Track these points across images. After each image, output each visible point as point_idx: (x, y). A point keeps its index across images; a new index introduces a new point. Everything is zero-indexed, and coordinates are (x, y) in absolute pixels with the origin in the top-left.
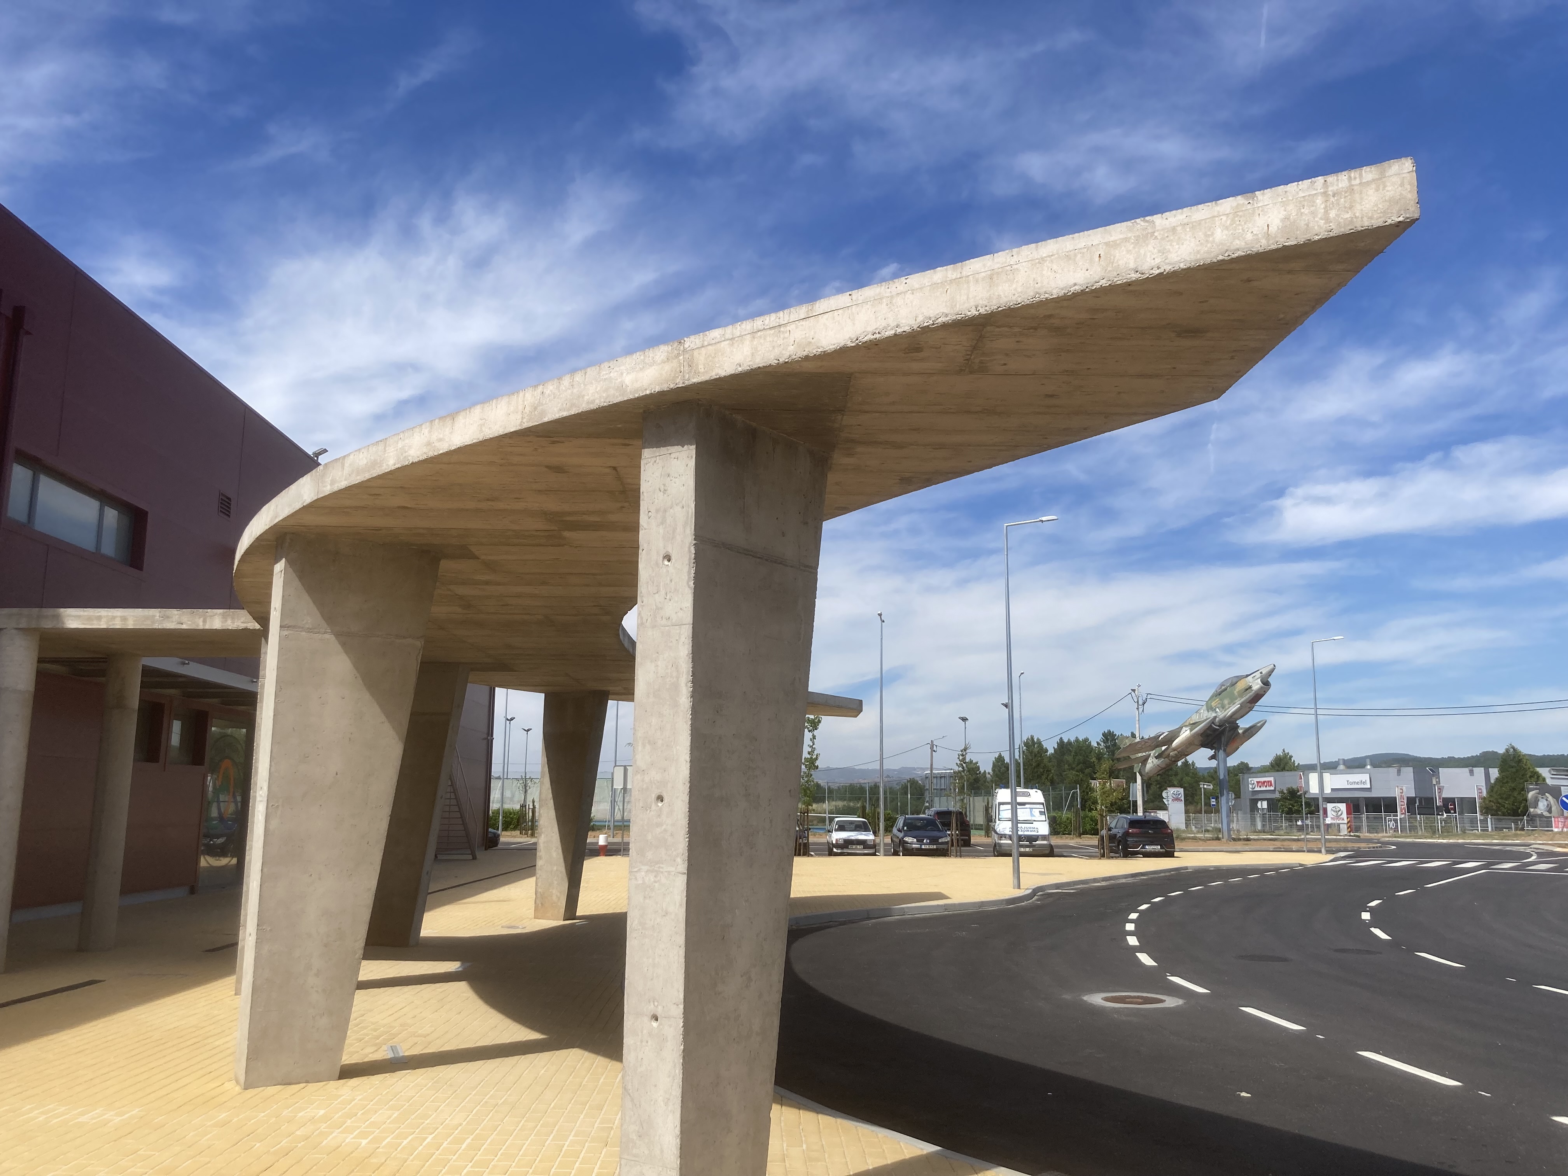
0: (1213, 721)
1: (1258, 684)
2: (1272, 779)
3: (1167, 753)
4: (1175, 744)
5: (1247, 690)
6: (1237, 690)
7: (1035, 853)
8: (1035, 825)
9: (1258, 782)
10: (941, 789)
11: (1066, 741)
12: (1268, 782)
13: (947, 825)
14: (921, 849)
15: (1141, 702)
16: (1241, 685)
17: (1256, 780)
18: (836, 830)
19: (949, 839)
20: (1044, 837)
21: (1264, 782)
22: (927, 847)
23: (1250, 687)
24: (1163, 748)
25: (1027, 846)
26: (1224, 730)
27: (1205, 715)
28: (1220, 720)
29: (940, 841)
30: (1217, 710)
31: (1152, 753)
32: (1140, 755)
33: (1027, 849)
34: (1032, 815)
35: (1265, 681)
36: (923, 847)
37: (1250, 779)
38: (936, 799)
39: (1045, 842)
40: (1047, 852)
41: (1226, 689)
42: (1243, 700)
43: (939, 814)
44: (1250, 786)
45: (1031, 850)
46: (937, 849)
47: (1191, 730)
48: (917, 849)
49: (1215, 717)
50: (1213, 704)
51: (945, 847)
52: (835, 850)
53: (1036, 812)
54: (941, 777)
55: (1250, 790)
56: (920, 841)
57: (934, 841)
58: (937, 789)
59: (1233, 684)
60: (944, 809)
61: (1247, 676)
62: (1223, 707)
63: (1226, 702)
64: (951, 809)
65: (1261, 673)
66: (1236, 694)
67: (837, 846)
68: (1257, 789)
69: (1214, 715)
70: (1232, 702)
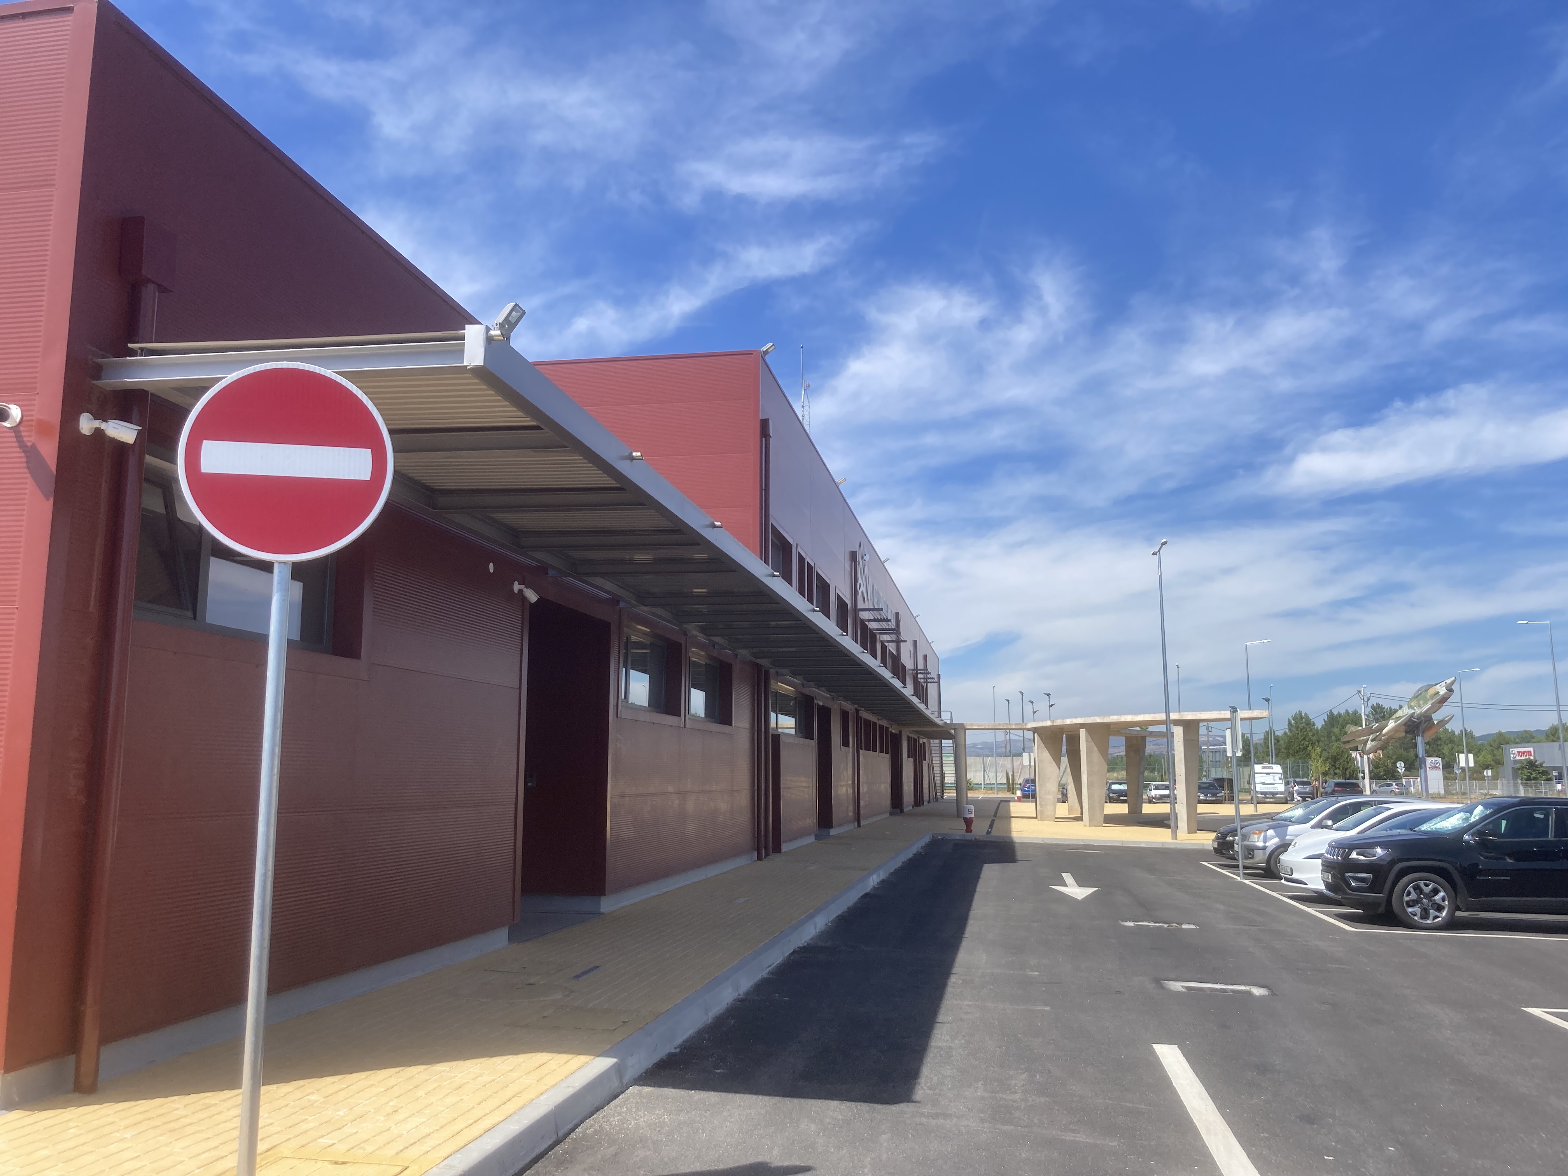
0: (1412, 715)
1: (1443, 690)
2: (1531, 749)
3: (1379, 737)
4: (1384, 732)
5: (1436, 694)
6: (1429, 694)
7: (1276, 802)
8: (1276, 785)
9: (1519, 752)
10: (1216, 762)
11: (1335, 713)
12: (1528, 752)
13: (1223, 787)
14: (1207, 800)
15: (1366, 699)
16: (1431, 691)
17: (1516, 750)
18: (1154, 789)
19: (1223, 794)
20: (1281, 793)
21: (1525, 752)
22: (1210, 799)
23: (1438, 693)
24: (1378, 734)
25: (1271, 798)
26: (1420, 722)
27: (1407, 711)
28: (1418, 715)
29: (1218, 795)
30: (1415, 708)
31: (1371, 737)
32: (1362, 738)
33: (1271, 800)
34: (1275, 780)
35: (1449, 688)
36: (1208, 799)
37: (1511, 750)
38: (1213, 770)
39: (1282, 796)
40: (1284, 801)
41: (1421, 694)
42: (1433, 701)
43: (1217, 780)
44: (1512, 756)
45: (1273, 800)
46: (1216, 800)
47: (1395, 722)
48: (1204, 800)
49: (1414, 713)
50: (1412, 704)
51: (1221, 798)
52: (1154, 800)
53: (1277, 778)
54: (1216, 752)
55: (1512, 759)
56: (1206, 795)
57: (1214, 795)
58: (1213, 761)
59: (1426, 691)
60: (1220, 776)
61: (1436, 684)
62: (1419, 706)
63: (1421, 702)
64: (1225, 776)
65: (1446, 683)
66: (1428, 697)
67: (1155, 798)
68: (1518, 758)
69: (1413, 711)
70: (1426, 703)
